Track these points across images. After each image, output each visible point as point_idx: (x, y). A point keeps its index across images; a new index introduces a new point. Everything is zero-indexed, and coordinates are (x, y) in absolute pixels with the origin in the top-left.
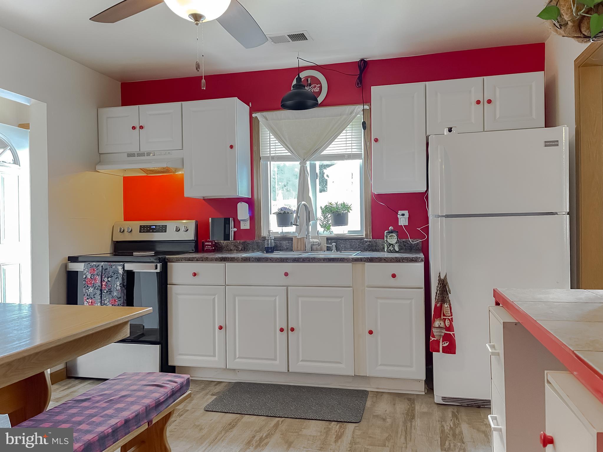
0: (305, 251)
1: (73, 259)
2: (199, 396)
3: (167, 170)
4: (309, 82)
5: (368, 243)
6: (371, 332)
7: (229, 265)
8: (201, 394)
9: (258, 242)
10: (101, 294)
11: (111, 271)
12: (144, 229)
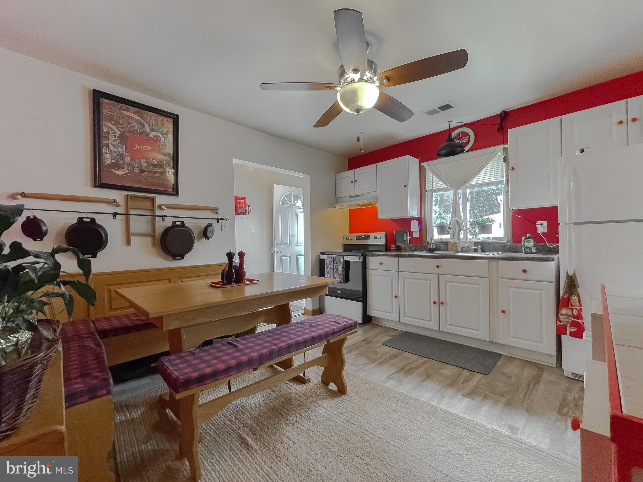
0: (457, 251)
1: (323, 253)
2: (382, 335)
3: (370, 204)
4: (460, 136)
5: (509, 246)
6: (503, 312)
7: (401, 259)
8: (383, 334)
9: (425, 245)
10: (333, 272)
11: (338, 260)
12: (358, 238)
